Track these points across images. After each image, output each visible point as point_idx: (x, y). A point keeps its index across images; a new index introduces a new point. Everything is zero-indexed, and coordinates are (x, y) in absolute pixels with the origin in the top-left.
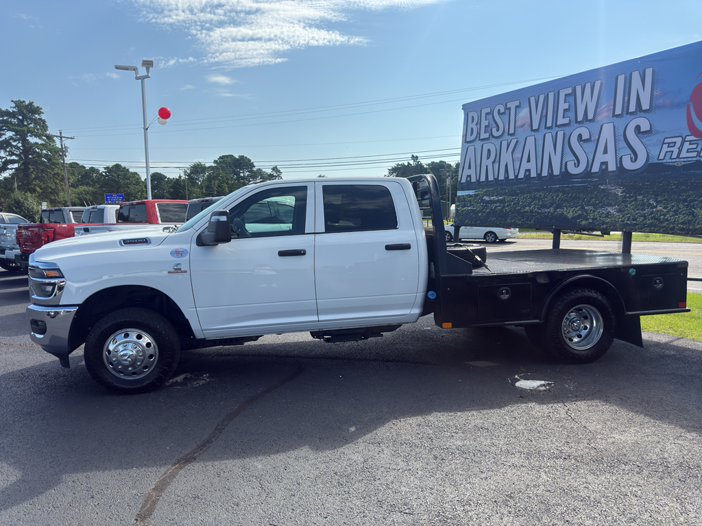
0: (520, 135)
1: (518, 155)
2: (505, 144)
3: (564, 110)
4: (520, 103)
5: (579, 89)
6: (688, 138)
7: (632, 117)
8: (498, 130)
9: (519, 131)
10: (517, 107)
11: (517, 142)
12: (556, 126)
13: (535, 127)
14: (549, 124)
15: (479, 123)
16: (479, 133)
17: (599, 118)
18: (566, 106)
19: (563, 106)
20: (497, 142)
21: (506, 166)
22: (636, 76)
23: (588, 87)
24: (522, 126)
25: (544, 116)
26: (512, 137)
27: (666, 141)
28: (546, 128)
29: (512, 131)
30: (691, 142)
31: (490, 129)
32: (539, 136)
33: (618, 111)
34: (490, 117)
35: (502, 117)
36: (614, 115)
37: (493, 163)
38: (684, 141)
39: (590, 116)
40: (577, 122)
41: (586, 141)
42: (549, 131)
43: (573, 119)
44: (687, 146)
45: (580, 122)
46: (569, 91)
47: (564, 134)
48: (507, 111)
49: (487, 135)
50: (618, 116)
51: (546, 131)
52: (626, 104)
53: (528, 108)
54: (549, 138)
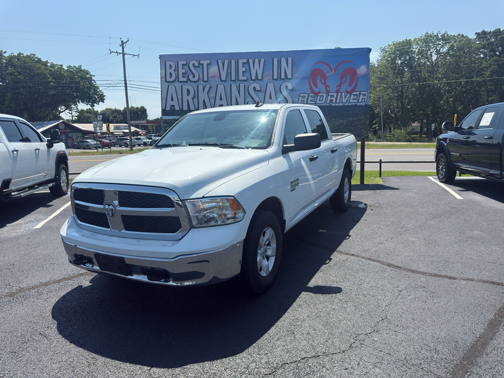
0: (213, 82)
1: (212, 95)
2: (201, 87)
3: (243, 72)
4: (210, 62)
5: (251, 61)
6: (310, 95)
7: (283, 81)
8: (194, 77)
9: (211, 80)
10: (208, 64)
11: (211, 87)
12: (238, 80)
13: (223, 78)
14: (233, 78)
15: (176, 69)
16: (177, 77)
17: (265, 79)
18: (244, 69)
19: (241, 69)
20: (195, 85)
21: (204, 101)
22: (283, 60)
23: (257, 61)
24: (214, 77)
25: (229, 73)
26: (206, 83)
27: (301, 95)
28: (231, 80)
29: (205, 79)
30: (312, 97)
31: (187, 75)
32: (227, 85)
33: (275, 77)
34: (186, 67)
35: (197, 69)
36: (273, 79)
37: (193, 98)
38: (308, 96)
39: (260, 77)
40: (252, 80)
41: (258, 91)
42: (234, 83)
43: (249, 78)
44: (310, 98)
45: (253, 80)
46: (245, 61)
47: (245, 86)
48: (201, 66)
49: (185, 79)
50: (275, 80)
51: (232, 82)
52: (279, 74)
53: (217, 67)
54: (234, 87)
